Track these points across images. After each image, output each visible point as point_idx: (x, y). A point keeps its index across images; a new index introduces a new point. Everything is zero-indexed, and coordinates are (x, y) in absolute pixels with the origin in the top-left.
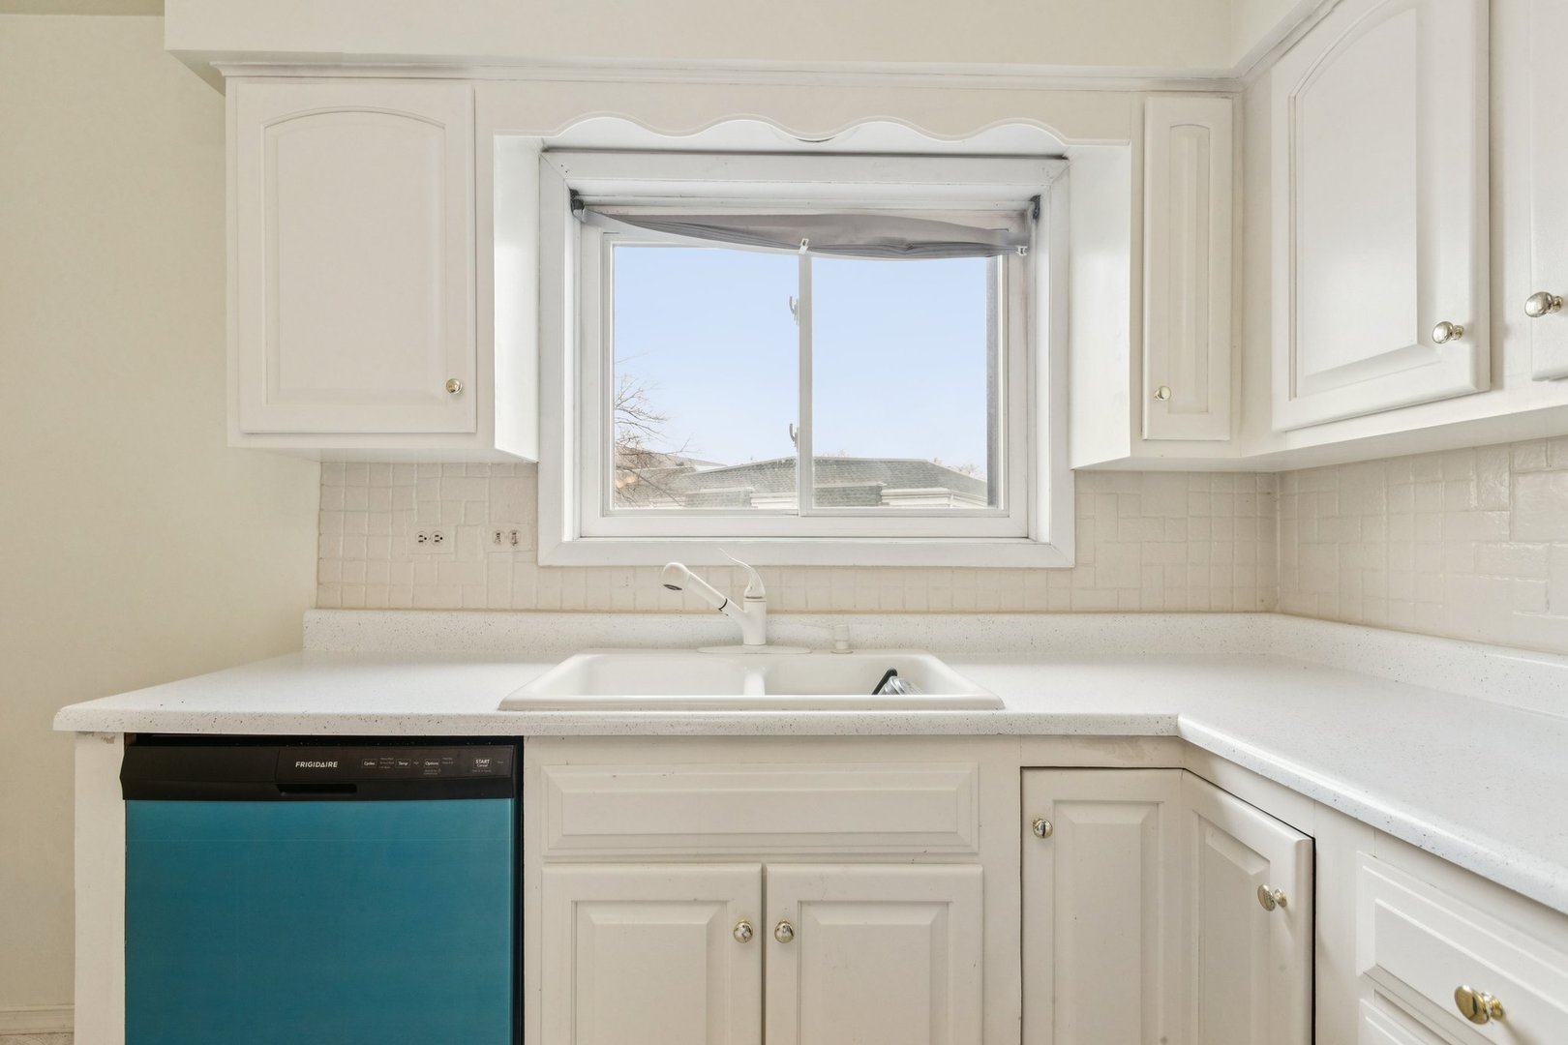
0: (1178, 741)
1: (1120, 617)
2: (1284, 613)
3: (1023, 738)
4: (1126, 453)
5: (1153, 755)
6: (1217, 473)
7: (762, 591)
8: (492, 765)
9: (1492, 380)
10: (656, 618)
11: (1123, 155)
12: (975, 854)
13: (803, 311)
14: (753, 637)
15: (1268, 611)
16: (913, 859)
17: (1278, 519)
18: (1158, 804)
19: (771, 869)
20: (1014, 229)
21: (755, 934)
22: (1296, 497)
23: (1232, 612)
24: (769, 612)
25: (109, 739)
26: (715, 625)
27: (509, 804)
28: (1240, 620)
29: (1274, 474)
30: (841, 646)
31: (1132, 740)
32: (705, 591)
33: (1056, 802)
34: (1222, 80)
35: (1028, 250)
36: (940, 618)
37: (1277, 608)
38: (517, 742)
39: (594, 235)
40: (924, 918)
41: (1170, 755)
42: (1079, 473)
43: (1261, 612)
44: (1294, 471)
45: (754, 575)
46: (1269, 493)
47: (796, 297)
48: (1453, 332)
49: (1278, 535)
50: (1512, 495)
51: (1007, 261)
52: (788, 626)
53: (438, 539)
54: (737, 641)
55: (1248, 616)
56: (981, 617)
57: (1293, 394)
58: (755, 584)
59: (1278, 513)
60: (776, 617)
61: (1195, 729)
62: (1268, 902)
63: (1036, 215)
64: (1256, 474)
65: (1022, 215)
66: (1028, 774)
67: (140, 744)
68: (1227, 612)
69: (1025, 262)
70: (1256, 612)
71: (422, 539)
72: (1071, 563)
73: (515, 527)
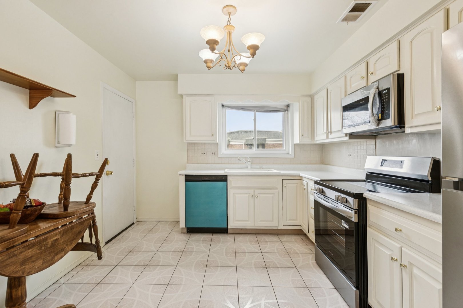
0: (300, 176)
1: (301, 165)
3: (283, 176)
4: (298, 142)
5: (297, 178)
6: (315, 144)
7: (250, 161)
8: (225, 178)
9: (328, 138)
10: (235, 165)
11: (298, 104)
12: (277, 189)
13: (255, 120)
14: (249, 167)
15: (322, 164)
16: (271, 189)
17: (324, 151)
18: (298, 183)
19: (255, 190)
20: (286, 108)
21: (253, 196)
22: (325, 148)
23: (317, 164)
24: (251, 164)
25: (183, 175)
26: (244, 166)
27: (226, 182)
30: (261, 168)
31: (295, 176)
32: (243, 161)
33: (287, 183)
34: (310, 95)
35: (288, 111)
36: (275, 165)
37: (324, 164)
38: (227, 176)
39: (224, 109)
40: (272, 195)
41: (299, 178)
42: (295, 144)
45: (249, 158)
46: (322, 147)
47: (254, 118)
48: (325, 133)
49: (324, 153)
51: (285, 113)
52: (254, 166)
53: (204, 154)
54: (247, 168)
56: (281, 165)
58: (249, 160)
60: (252, 165)
62: (304, 189)
63: (289, 106)
64: (320, 144)
65: (287, 106)
66: (283, 180)
67: (186, 176)
69: (288, 113)
70: (320, 164)
71: (202, 154)
72: (294, 157)
73: (215, 152)
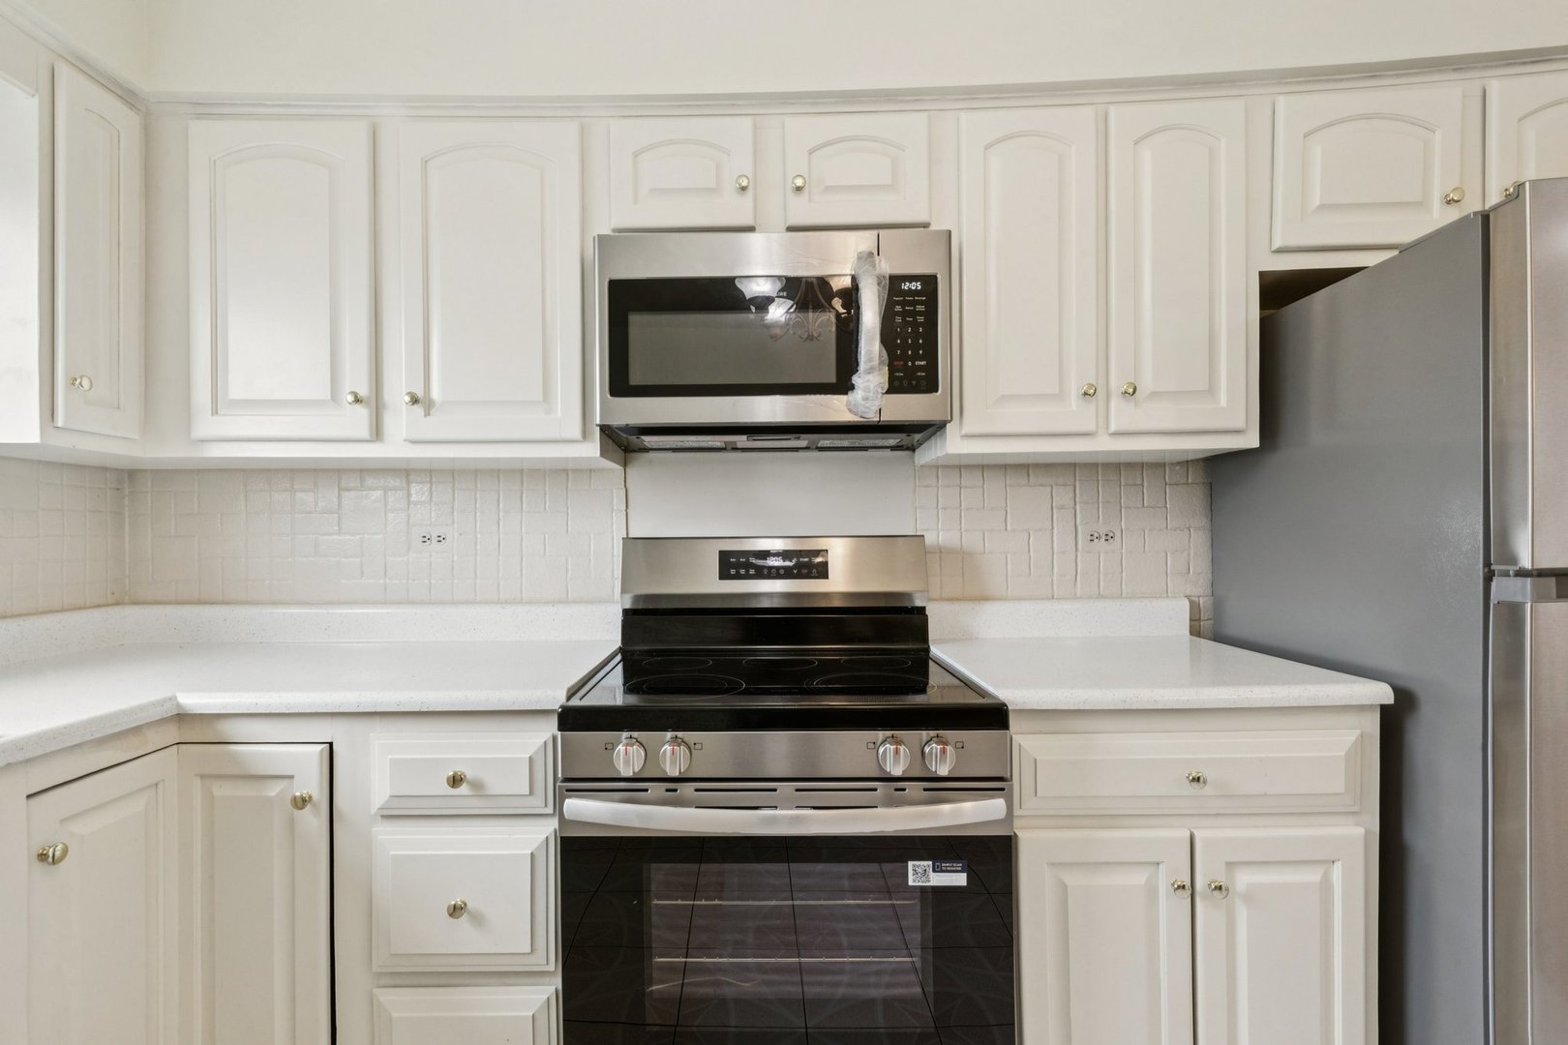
2: (135, 603)
3: (29, 762)
4: (34, 437)
5: (155, 738)
9: (377, 435)
11: (31, 106)
15: (117, 604)
17: (127, 514)
18: (157, 785)
22: (150, 495)
28: (97, 614)
29: (122, 470)
31: (136, 730)
37: (127, 599)
43: (112, 605)
44: (145, 471)
46: (118, 489)
48: (357, 400)
49: (127, 527)
50: (339, 504)
55: (103, 610)
57: (215, 412)
59: (127, 509)
61: (195, 701)
64: (106, 468)
66: (34, 800)
68: (80, 608)
70: (107, 605)
